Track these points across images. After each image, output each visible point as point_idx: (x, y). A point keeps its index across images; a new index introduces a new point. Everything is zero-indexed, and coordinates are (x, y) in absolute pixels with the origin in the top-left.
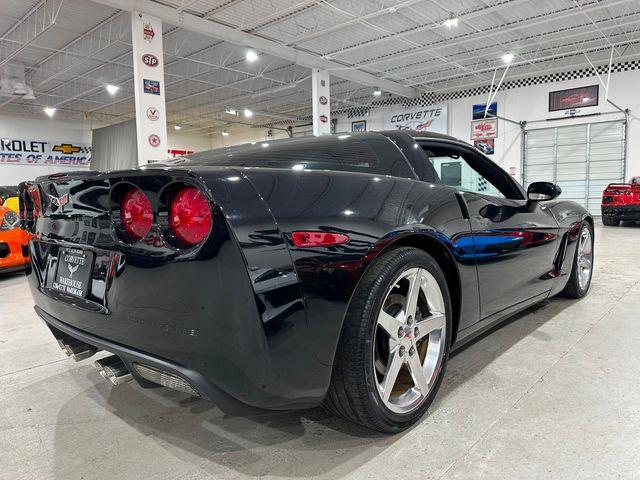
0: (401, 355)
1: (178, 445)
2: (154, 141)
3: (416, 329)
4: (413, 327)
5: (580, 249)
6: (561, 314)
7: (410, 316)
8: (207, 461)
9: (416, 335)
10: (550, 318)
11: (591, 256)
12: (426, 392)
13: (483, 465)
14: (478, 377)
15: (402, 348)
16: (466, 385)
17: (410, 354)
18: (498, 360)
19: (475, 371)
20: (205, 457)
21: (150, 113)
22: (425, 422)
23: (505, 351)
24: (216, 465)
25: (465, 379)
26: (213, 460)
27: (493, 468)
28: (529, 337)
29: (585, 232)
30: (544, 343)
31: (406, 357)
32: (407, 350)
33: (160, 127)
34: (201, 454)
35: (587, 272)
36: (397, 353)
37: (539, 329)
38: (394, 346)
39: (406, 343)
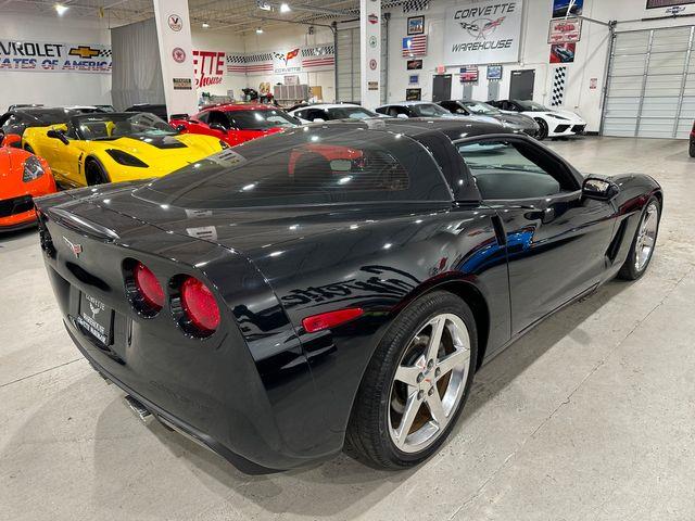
0: (419, 398)
1: (205, 471)
2: (179, 55)
3: (438, 369)
4: (433, 370)
5: (644, 227)
6: (610, 305)
7: (431, 360)
8: (232, 493)
9: (436, 375)
10: (595, 310)
11: (654, 235)
12: (444, 425)
13: (489, 511)
14: (504, 394)
15: (421, 391)
16: (491, 404)
17: (429, 394)
18: (527, 371)
19: (502, 385)
20: (231, 487)
21: (172, 22)
22: (441, 453)
23: (537, 357)
24: (241, 497)
25: (491, 395)
26: (238, 490)
28: (567, 338)
29: (653, 209)
30: (582, 347)
31: (426, 397)
32: (426, 392)
33: (185, 39)
34: (225, 482)
35: (647, 250)
37: (581, 327)
38: (412, 392)
39: (425, 386)
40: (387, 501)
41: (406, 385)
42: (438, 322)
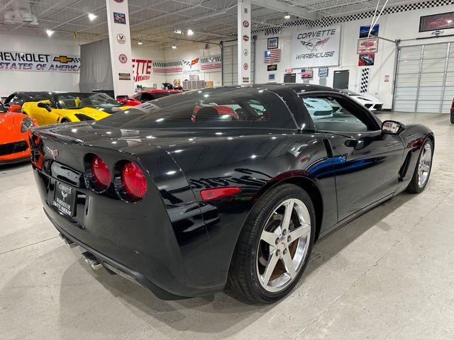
0: (277, 255)
1: (134, 305)
2: (123, 59)
3: (289, 237)
4: (286, 236)
5: (422, 158)
6: (402, 207)
7: (285, 230)
8: (151, 318)
9: (288, 241)
10: (393, 210)
11: (430, 163)
12: (294, 276)
13: (325, 330)
14: (333, 260)
15: (278, 251)
16: (325, 266)
17: (284, 253)
18: (349, 246)
19: (332, 255)
20: (151, 315)
21: (119, 38)
22: (292, 295)
23: (355, 238)
24: (157, 321)
25: (325, 260)
26: (156, 317)
27: (331, 333)
28: (374, 227)
29: (428, 146)
30: (385, 232)
31: (281, 256)
32: (282, 251)
33: (126, 49)
34: (148, 312)
35: (426, 174)
36: (274, 255)
37: (384, 220)
38: (272, 250)
39: (281, 247)
40: (256, 324)
41: (268, 245)
42: (289, 204)
